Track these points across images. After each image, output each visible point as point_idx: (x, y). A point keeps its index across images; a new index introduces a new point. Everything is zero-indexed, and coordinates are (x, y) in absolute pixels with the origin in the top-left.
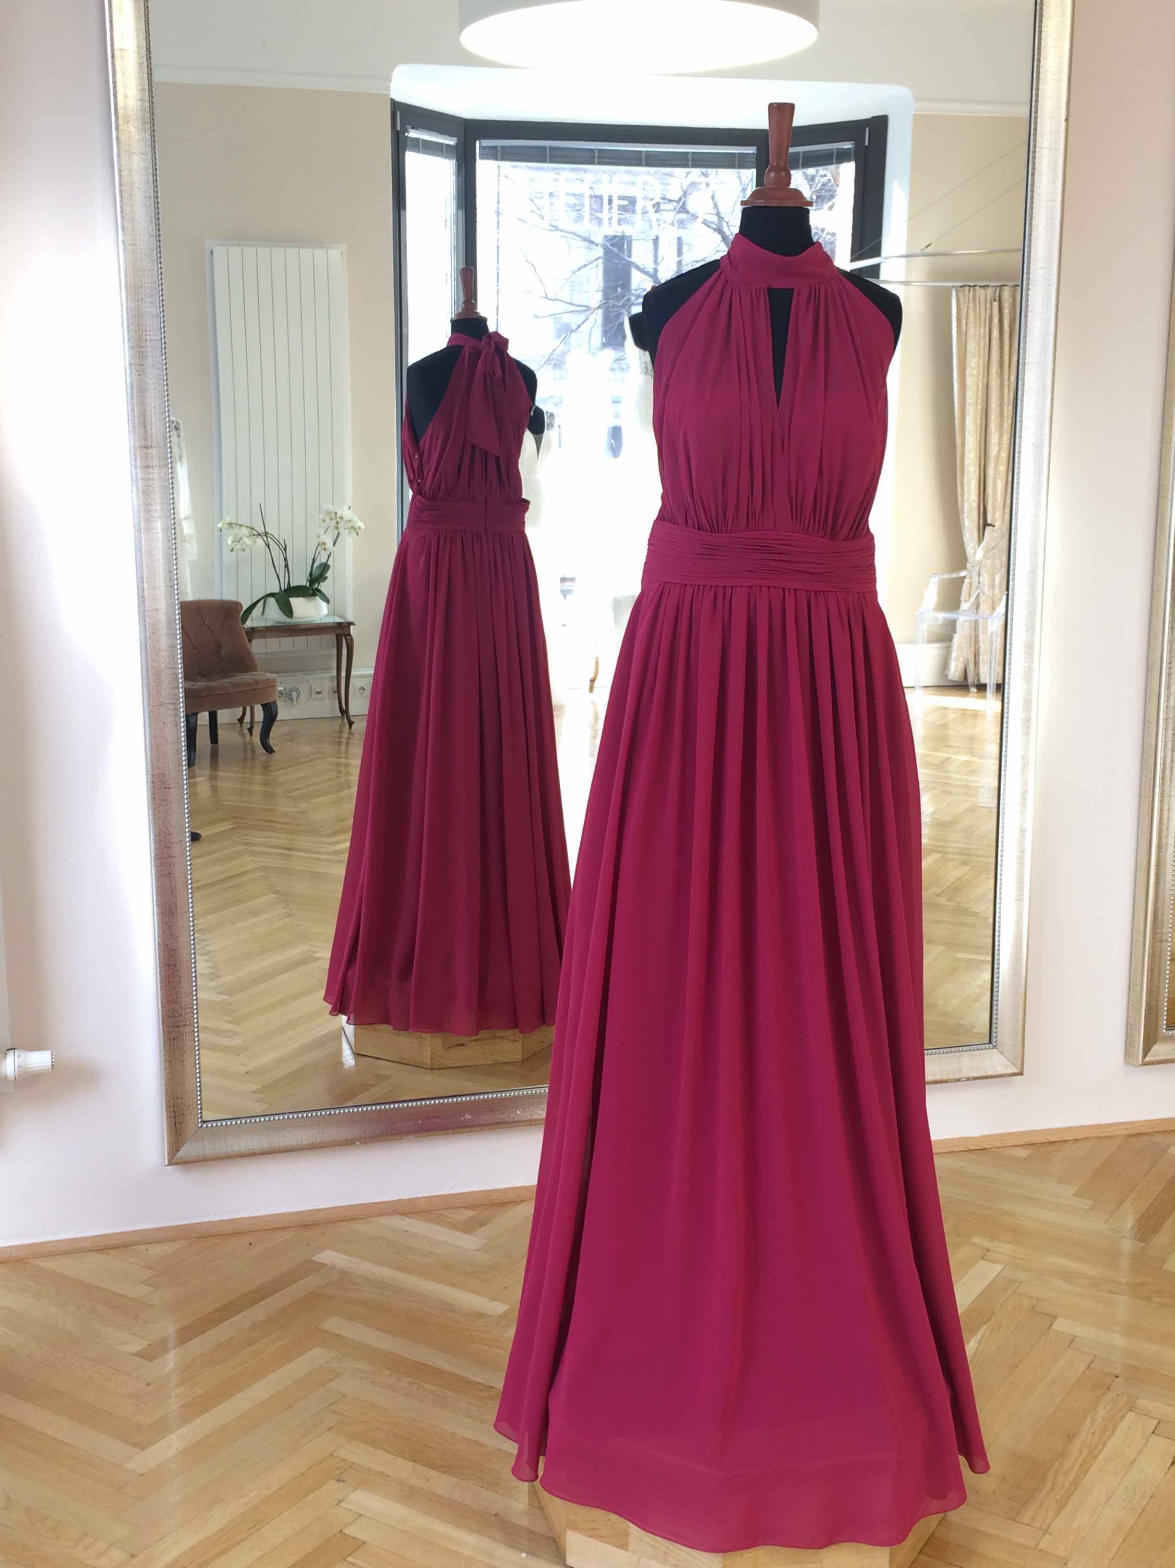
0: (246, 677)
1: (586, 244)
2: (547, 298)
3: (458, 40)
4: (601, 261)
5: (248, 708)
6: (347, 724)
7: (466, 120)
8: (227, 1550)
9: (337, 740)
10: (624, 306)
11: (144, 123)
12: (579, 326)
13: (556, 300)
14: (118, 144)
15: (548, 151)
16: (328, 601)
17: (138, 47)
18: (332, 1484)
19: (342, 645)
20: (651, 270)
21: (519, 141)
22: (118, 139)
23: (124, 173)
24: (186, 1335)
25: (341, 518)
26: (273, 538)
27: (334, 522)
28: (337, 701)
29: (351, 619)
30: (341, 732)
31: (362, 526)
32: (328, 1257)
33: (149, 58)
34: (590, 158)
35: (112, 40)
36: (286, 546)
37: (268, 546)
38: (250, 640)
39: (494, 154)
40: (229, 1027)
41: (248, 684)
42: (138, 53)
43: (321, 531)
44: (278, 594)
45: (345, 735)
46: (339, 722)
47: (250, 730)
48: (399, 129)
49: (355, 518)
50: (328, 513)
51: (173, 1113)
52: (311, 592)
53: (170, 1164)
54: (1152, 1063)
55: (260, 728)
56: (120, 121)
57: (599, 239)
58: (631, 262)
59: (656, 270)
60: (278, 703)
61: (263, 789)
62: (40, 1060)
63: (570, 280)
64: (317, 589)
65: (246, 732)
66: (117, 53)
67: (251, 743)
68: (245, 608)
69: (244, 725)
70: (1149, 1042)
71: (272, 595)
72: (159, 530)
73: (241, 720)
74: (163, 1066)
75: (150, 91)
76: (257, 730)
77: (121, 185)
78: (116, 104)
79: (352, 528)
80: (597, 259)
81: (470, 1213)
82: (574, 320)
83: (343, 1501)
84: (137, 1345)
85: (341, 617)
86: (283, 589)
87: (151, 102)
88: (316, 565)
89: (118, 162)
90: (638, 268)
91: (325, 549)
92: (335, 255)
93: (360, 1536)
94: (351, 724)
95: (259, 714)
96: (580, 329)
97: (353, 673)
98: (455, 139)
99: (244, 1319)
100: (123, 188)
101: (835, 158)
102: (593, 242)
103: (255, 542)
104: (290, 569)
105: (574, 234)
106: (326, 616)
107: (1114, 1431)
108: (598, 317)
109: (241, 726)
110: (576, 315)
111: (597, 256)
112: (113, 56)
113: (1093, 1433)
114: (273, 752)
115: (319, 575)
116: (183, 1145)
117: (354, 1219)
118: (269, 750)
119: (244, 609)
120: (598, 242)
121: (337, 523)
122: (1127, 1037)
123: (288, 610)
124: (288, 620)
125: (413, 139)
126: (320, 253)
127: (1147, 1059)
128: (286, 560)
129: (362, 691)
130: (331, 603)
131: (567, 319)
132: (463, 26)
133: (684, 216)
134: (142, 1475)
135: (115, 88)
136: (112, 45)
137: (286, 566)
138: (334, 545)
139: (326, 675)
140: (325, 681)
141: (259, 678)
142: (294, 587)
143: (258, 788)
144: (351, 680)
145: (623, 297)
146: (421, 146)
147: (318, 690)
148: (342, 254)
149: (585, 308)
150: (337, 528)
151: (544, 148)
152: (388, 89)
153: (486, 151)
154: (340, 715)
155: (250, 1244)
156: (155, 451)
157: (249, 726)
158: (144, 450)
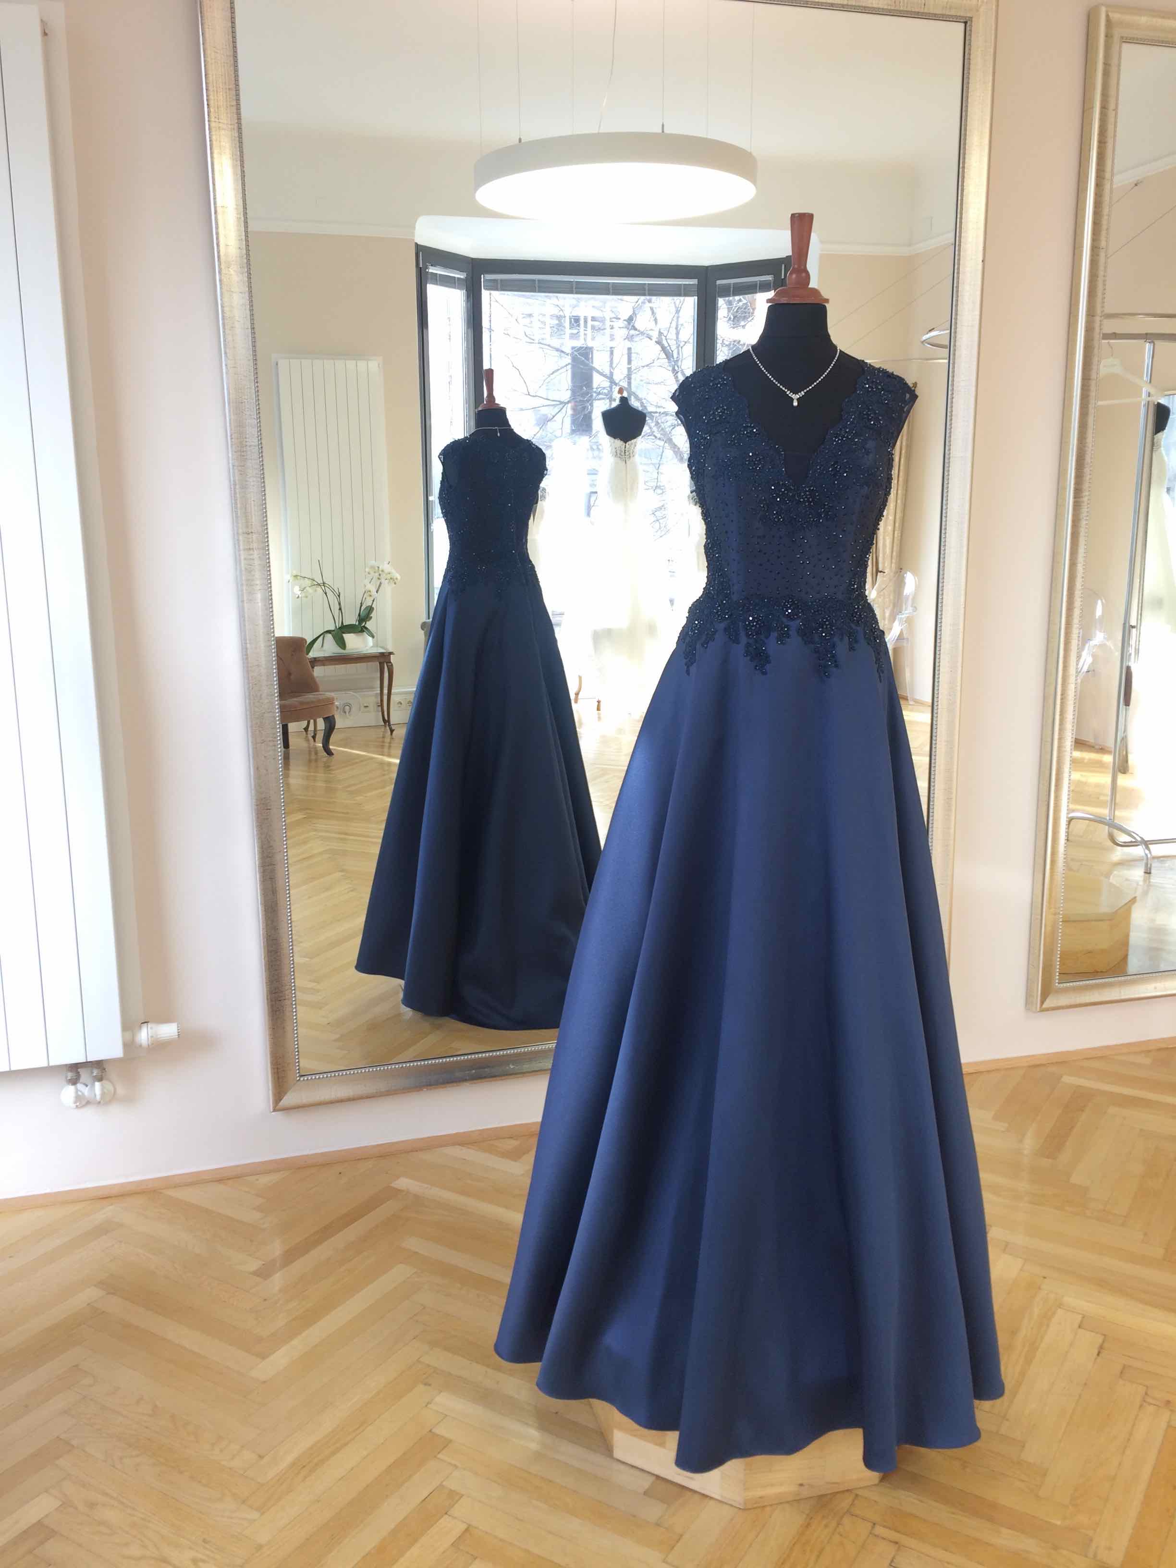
0: (310, 697)
1: (557, 353)
2: (529, 395)
3: (474, 197)
4: (570, 366)
5: (312, 721)
6: (389, 731)
7: (472, 259)
8: (338, 1450)
9: (381, 744)
10: (588, 401)
11: (242, 267)
12: (554, 417)
13: (536, 396)
14: (221, 284)
15: (537, 282)
16: (373, 637)
17: (237, 205)
18: (421, 1387)
19: (384, 668)
20: (607, 372)
21: (514, 275)
22: (220, 280)
23: (226, 309)
24: (290, 1256)
25: (382, 571)
26: (330, 587)
27: (377, 574)
28: (380, 713)
29: (391, 650)
30: (383, 737)
31: (399, 578)
32: (403, 1183)
33: (245, 214)
34: (569, 289)
35: (215, 199)
36: (339, 593)
37: (326, 593)
38: (313, 668)
39: (495, 286)
40: (313, 985)
41: (312, 702)
42: (236, 209)
43: (367, 581)
44: (334, 631)
45: (387, 740)
46: (383, 730)
47: (314, 737)
48: (421, 266)
49: (393, 571)
50: (372, 567)
51: (276, 1070)
52: (360, 629)
53: (274, 1110)
54: (1047, 1010)
55: (323, 735)
56: (223, 267)
57: (569, 351)
58: (592, 367)
59: (611, 374)
60: (336, 717)
61: (325, 785)
62: (168, 1031)
63: (547, 381)
64: (364, 626)
65: (311, 739)
66: (219, 210)
67: (315, 748)
68: (309, 641)
69: (309, 732)
70: (1045, 995)
71: (329, 632)
72: (259, 601)
73: (306, 729)
74: (268, 1033)
75: (247, 241)
76: (320, 736)
77: (223, 319)
78: (219, 252)
79: (391, 579)
80: (566, 365)
81: (514, 1143)
82: (549, 411)
83: (431, 1403)
84: (253, 1265)
85: (382, 647)
86: (338, 627)
87: (248, 250)
88: (363, 608)
89: (221, 300)
90: (598, 372)
91: (370, 596)
92: (374, 365)
93: (448, 1435)
94: (392, 731)
95: (321, 724)
96: (555, 418)
97: (393, 691)
98: (465, 274)
99: (340, 1240)
100: (226, 321)
101: (758, 285)
102: (562, 352)
103: (316, 591)
104: (343, 612)
105: (549, 346)
106: (372, 647)
107: (1048, 1326)
108: (569, 410)
109: (307, 734)
110: (552, 408)
111: (567, 363)
112: (216, 212)
113: (1032, 1328)
114: (333, 754)
115: (365, 615)
116: (285, 1093)
117: (421, 1150)
118: (329, 753)
119: (308, 643)
120: (568, 352)
121: (380, 575)
122: (1027, 990)
123: (342, 644)
124: (342, 651)
125: (432, 273)
126: (362, 365)
127: (1044, 1006)
128: (340, 604)
129: (400, 705)
130: (375, 637)
131: (545, 411)
132: (477, 186)
133: (632, 332)
134: (264, 1382)
135: (217, 238)
136: (215, 203)
137: (340, 609)
138: (377, 592)
139: (371, 693)
140: (371, 698)
141: (321, 697)
142: (346, 626)
143: (320, 784)
144: (392, 696)
145: (588, 394)
146: (438, 280)
147: (365, 705)
148: (379, 365)
149: (558, 403)
150: (379, 579)
151: (534, 281)
152: (413, 234)
153: (489, 284)
154: (383, 724)
155: (340, 1173)
156: (254, 536)
157: (313, 734)
158: (246, 535)
